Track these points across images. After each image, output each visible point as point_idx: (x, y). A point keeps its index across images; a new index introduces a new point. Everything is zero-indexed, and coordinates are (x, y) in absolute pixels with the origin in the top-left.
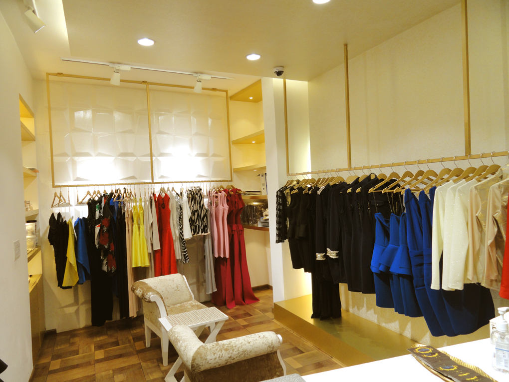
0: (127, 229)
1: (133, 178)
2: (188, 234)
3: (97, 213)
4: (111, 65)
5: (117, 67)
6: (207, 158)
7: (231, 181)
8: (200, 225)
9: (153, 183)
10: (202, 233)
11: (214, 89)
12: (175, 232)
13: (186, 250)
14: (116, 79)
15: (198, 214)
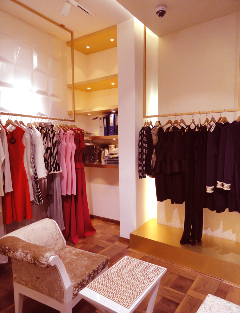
6: (46, 96)
7: (74, 121)
8: (52, 164)
11: (62, 26)
12: (29, 171)
13: (40, 190)
15: (51, 151)
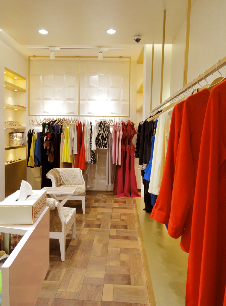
0: (61, 140)
1: (73, 113)
2: (94, 147)
3: (46, 130)
4: (50, 48)
5: (53, 49)
6: (119, 102)
8: (103, 143)
9: (79, 116)
10: (104, 147)
11: (121, 57)
12: (86, 145)
14: (52, 56)
15: (102, 136)
